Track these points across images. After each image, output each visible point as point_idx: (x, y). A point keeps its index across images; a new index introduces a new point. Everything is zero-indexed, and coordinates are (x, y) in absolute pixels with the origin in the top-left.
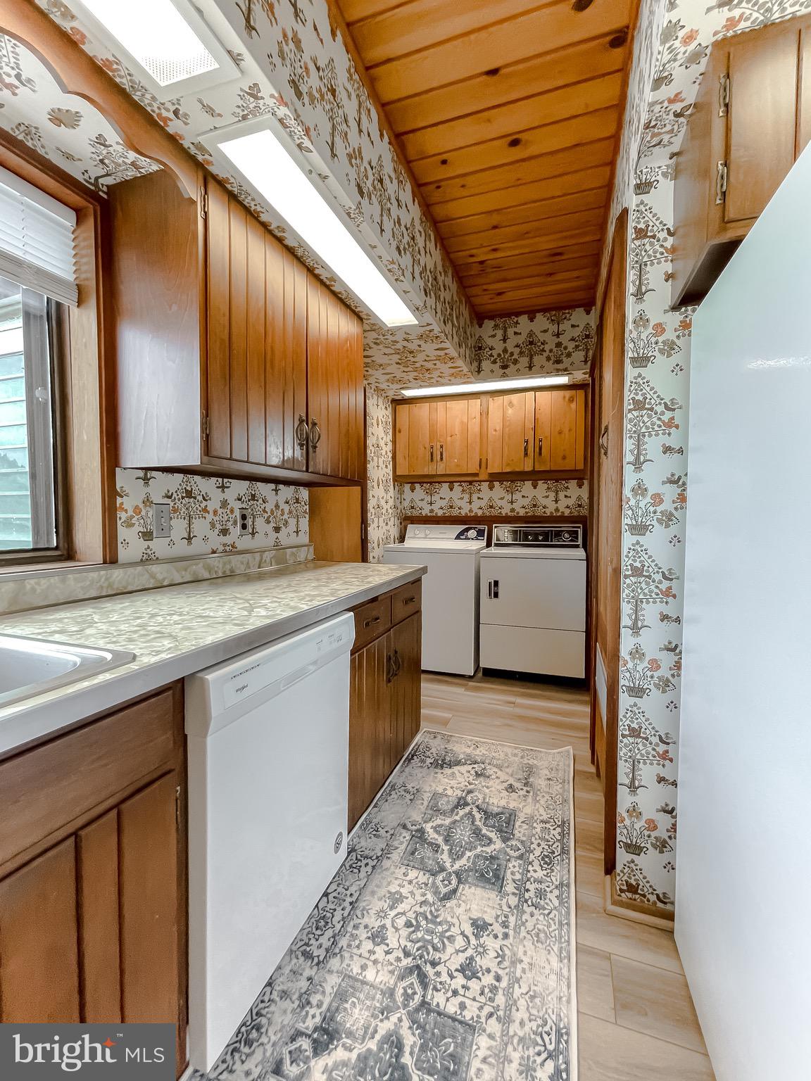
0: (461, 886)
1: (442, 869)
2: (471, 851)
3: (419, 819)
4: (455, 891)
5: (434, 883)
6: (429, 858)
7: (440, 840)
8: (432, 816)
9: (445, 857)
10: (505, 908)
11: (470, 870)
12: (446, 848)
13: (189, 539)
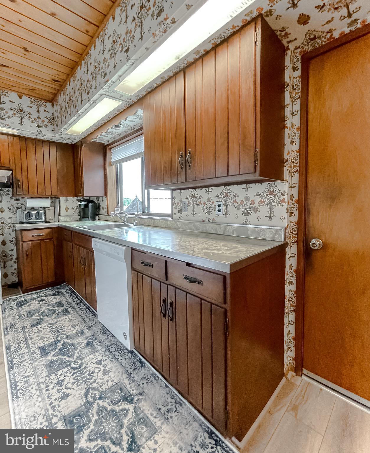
0: (85, 401)
1: (100, 398)
2: (96, 421)
3: (140, 405)
4: (86, 397)
5: (98, 390)
6: (112, 395)
7: (117, 408)
8: (137, 415)
9: (106, 404)
10: (57, 413)
11: (88, 412)
12: (109, 408)
13: (194, 214)
